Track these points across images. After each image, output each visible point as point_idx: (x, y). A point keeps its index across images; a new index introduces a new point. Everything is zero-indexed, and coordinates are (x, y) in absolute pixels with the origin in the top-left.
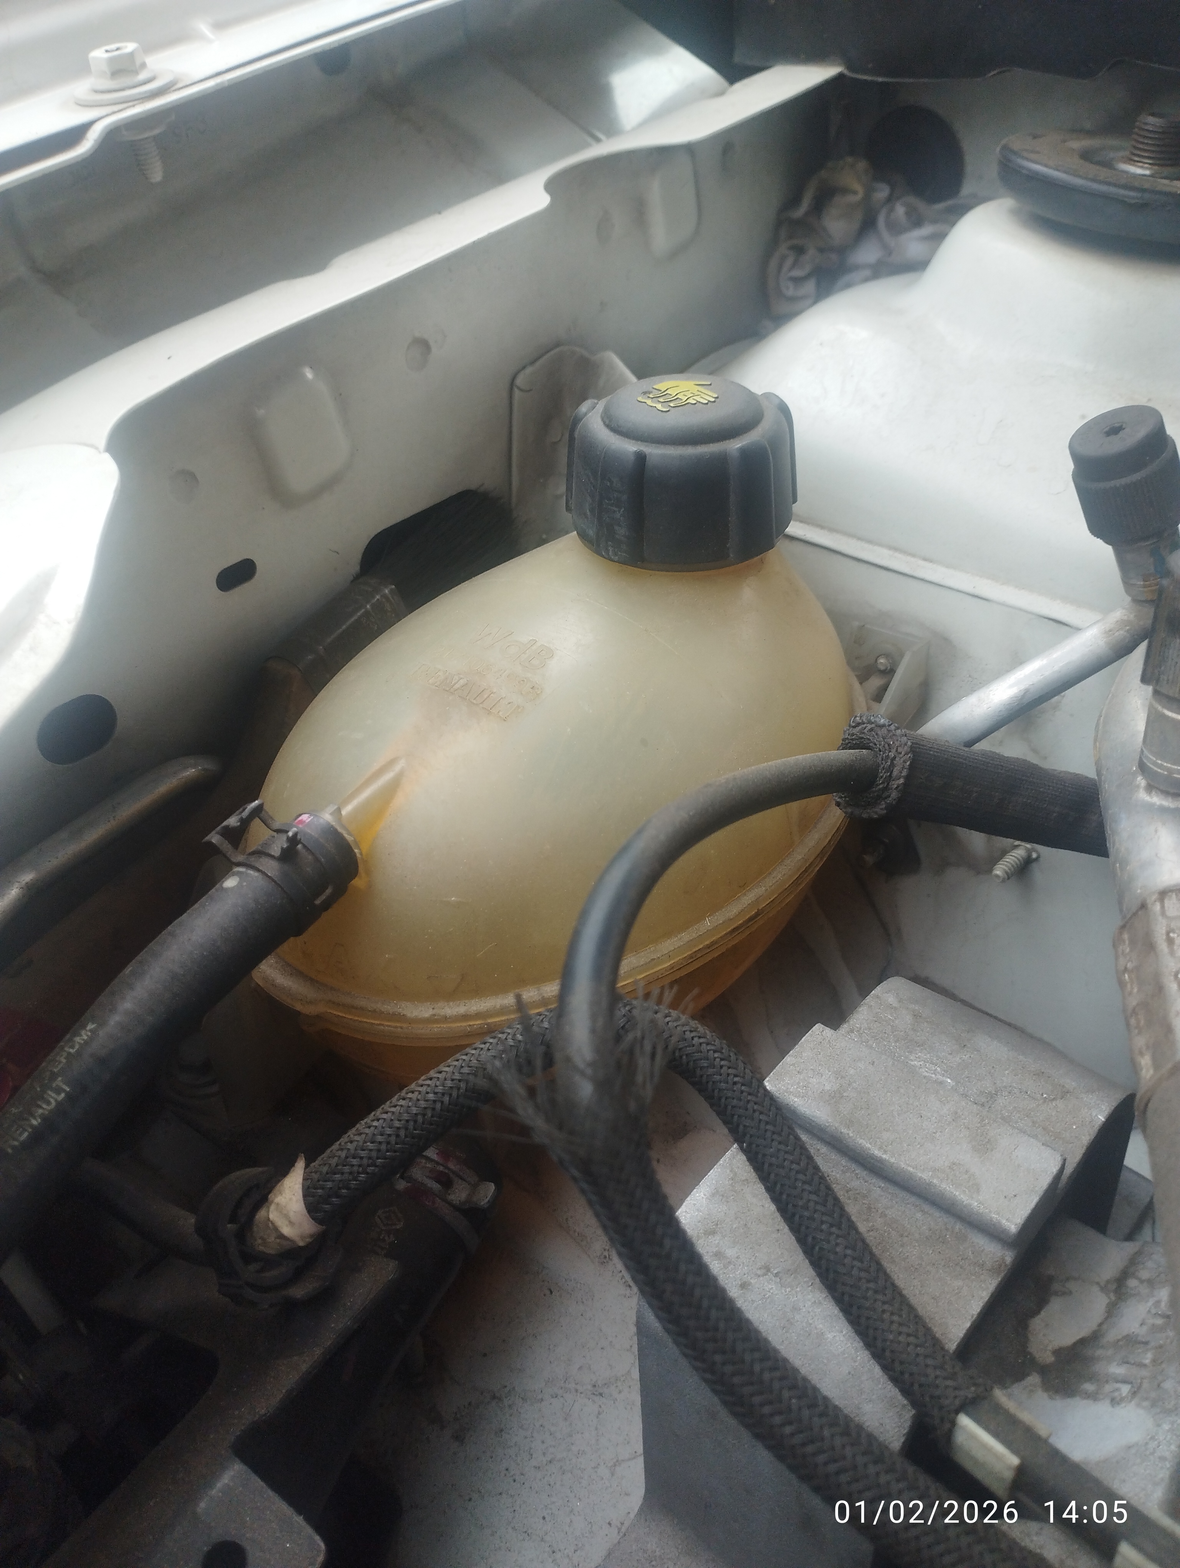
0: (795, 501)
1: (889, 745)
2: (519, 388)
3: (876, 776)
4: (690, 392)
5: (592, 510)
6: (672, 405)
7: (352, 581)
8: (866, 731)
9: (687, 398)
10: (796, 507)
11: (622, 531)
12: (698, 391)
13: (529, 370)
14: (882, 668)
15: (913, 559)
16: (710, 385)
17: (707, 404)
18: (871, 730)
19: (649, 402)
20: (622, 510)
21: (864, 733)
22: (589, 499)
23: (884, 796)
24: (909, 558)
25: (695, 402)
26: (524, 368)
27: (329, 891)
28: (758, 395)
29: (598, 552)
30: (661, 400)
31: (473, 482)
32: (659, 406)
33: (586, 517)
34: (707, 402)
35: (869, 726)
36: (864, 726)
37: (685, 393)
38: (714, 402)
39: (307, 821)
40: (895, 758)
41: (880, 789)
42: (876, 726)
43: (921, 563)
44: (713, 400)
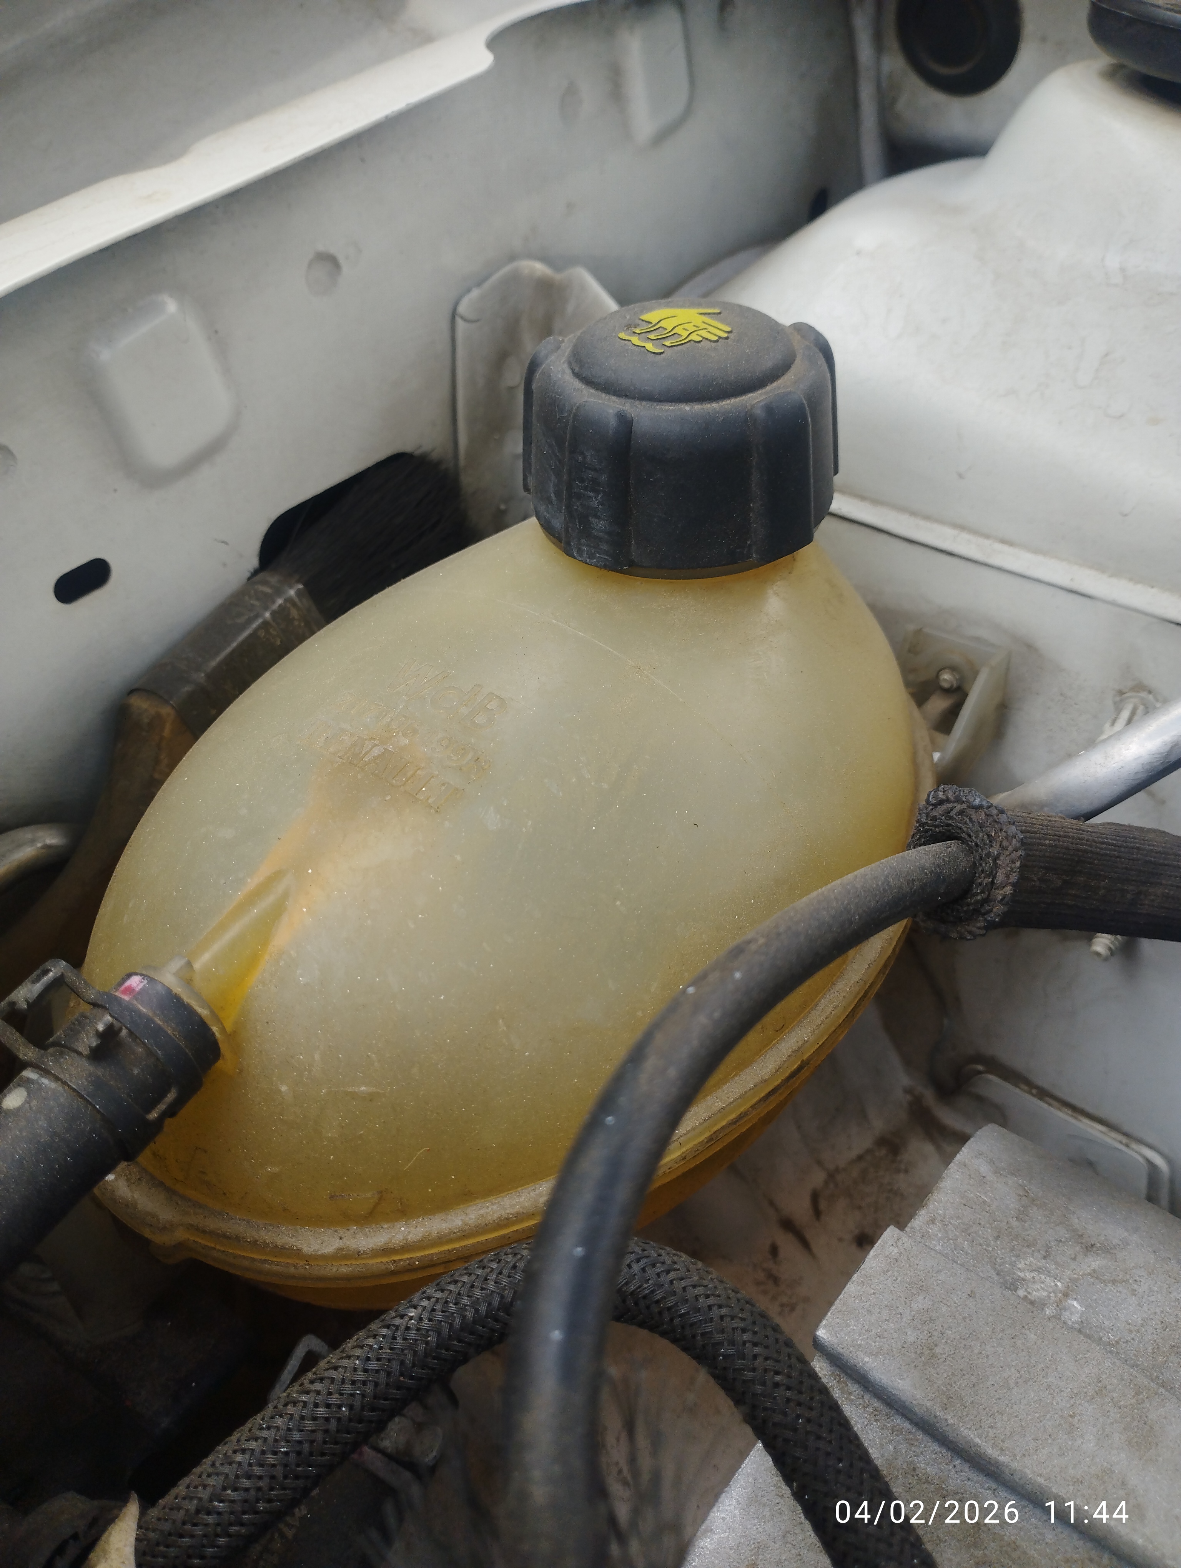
0: (836, 472)
1: (989, 836)
2: (463, 318)
3: (972, 882)
4: (692, 324)
5: (558, 494)
6: (667, 343)
7: (249, 579)
8: (952, 814)
9: (689, 332)
10: (837, 479)
11: (600, 525)
12: (705, 323)
13: (475, 293)
14: (946, 685)
15: (987, 542)
16: (720, 313)
17: (716, 341)
18: (962, 812)
19: (635, 340)
20: (600, 496)
21: (951, 818)
22: (553, 478)
23: (983, 911)
24: (981, 541)
25: (700, 339)
26: (469, 290)
27: (171, 1096)
28: (786, 327)
29: (568, 552)
30: (652, 336)
31: (407, 443)
32: (649, 346)
33: (550, 502)
34: (716, 338)
35: (959, 807)
36: (950, 805)
37: (686, 326)
38: (727, 338)
39: (137, 989)
40: (999, 855)
41: (977, 902)
42: (969, 807)
43: (998, 546)
44: (725, 335)
